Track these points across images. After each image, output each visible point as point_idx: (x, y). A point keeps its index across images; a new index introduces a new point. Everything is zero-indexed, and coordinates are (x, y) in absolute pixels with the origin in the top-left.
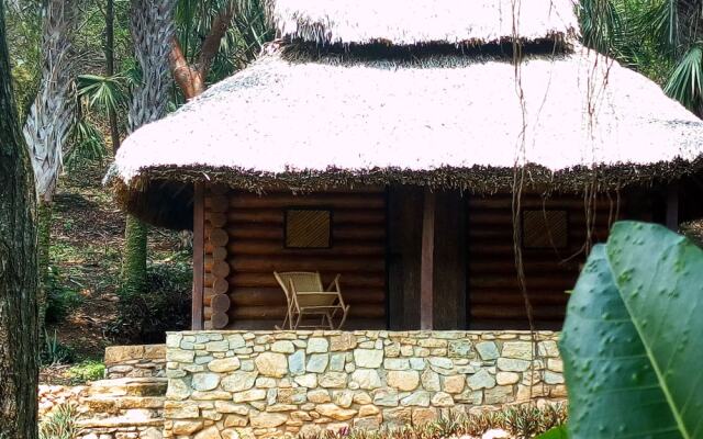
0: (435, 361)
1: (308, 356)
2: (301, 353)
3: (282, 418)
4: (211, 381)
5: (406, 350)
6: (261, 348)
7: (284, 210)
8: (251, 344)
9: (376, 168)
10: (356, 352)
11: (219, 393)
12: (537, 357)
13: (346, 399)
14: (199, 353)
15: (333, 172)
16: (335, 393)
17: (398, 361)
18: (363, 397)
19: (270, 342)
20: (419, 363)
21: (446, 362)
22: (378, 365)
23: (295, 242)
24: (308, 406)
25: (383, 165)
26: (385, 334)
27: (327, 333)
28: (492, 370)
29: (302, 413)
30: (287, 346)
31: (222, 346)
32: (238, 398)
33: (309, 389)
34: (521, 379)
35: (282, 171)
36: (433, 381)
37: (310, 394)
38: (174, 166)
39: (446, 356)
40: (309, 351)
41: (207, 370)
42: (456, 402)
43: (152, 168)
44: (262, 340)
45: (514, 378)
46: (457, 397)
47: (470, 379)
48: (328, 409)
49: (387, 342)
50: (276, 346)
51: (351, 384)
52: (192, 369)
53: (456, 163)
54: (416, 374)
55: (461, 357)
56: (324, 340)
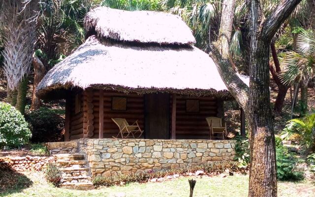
0: (178, 149)
1: (139, 147)
2: (137, 146)
3: (131, 167)
4: (109, 155)
5: (170, 146)
6: (125, 145)
8: (121, 143)
9: (166, 88)
10: (154, 146)
11: (111, 160)
12: (208, 148)
13: (151, 161)
14: (104, 146)
15: (153, 88)
16: (147, 159)
17: (167, 149)
18: (156, 161)
19: (127, 143)
20: (173, 150)
21: (181, 149)
22: (161, 150)
24: (139, 164)
25: (169, 87)
26: (163, 140)
27: (146, 140)
28: (195, 152)
29: (137, 166)
30: (133, 144)
31: (111, 144)
32: (117, 161)
33: (139, 158)
34: (203, 155)
35: (137, 87)
36: (177, 156)
37: (140, 160)
38: (102, 84)
39: (181, 147)
40: (139, 146)
41: (107, 152)
42: (184, 162)
43: (95, 85)
44: (125, 142)
45: (201, 154)
46: (185, 160)
47: (188, 155)
48: (145, 165)
49: (164, 143)
50: (129, 144)
51: (152, 156)
52: (102, 151)
53: (190, 87)
54: (172, 153)
55: (186, 148)
56: (144, 142)
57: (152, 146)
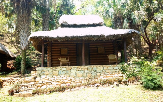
0: (85, 71)
1: (62, 71)
2: (61, 71)
3: (57, 83)
4: (44, 76)
5: (80, 69)
6: (54, 70)
7: (60, 48)
8: (52, 69)
9: (74, 36)
10: (71, 70)
11: (46, 79)
12: (104, 70)
13: (69, 79)
14: (42, 71)
15: (66, 37)
16: (67, 78)
17: (79, 71)
18: (72, 78)
19: (55, 69)
20: (82, 72)
22: (75, 72)
23: (62, 53)
24: (62, 80)
25: (75, 35)
26: (76, 66)
27: (66, 67)
28: (96, 72)
29: (61, 82)
30: (58, 69)
31: (46, 70)
32: (49, 79)
33: (62, 77)
35: (56, 37)
36: (85, 75)
37: (63, 78)
38: (36, 37)
39: (87, 70)
40: (62, 70)
41: (44, 74)
42: (89, 78)
43: (32, 37)
44: (54, 68)
45: (100, 74)
46: (90, 78)
47: (92, 74)
48: (66, 81)
49: (77, 68)
50: (56, 70)
51: (70, 76)
52: (41, 74)
53: (88, 35)
54: (82, 74)
55: (90, 70)
56: (65, 68)
57: (70, 70)
